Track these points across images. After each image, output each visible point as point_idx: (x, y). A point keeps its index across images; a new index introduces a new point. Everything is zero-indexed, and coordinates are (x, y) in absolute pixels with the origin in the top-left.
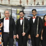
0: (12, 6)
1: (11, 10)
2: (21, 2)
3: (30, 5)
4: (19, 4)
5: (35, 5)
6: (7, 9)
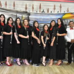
6: (12, 15)
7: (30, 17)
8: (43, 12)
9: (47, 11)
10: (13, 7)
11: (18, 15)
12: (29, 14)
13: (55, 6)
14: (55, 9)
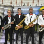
0: (5, 6)
1: (4, 9)
2: (11, 3)
3: (18, 6)
4: (10, 5)
5: (22, 6)
6: (1, 8)
9: (27, 5)
10: (2, 3)
11: (5, 8)
12: (13, 8)
14: (33, 3)
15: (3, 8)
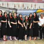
7: (17, 11)
8: (25, 8)
9: (27, 8)
10: (7, 6)
13: (32, 5)
14: (32, 7)
15: (8, 10)
